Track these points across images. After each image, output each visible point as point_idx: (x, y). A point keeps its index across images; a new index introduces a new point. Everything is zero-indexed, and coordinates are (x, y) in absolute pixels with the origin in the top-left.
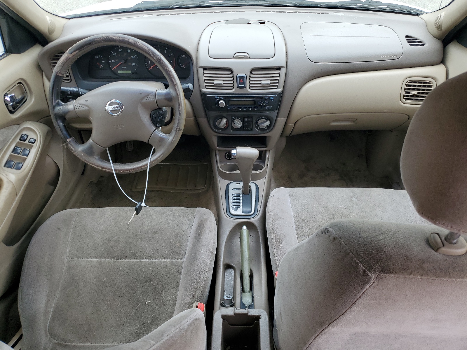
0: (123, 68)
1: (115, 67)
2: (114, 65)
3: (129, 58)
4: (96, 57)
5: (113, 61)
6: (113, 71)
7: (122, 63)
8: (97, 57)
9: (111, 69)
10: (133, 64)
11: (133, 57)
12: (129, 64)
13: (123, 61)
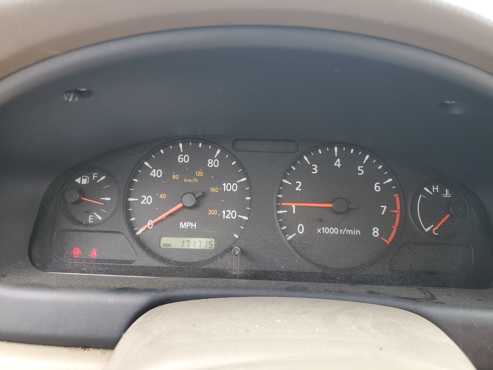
0: (183, 225)
1: (151, 223)
2: (151, 211)
3: (213, 190)
4: (78, 180)
5: (147, 200)
6: (139, 241)
7: (184, 207)
8: (84, 182)
9: (133, 228)
10: (227, 213)
11: (229, 187)
12: (213, 212)
13: (189, 200)
